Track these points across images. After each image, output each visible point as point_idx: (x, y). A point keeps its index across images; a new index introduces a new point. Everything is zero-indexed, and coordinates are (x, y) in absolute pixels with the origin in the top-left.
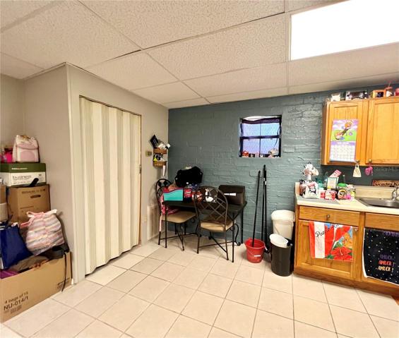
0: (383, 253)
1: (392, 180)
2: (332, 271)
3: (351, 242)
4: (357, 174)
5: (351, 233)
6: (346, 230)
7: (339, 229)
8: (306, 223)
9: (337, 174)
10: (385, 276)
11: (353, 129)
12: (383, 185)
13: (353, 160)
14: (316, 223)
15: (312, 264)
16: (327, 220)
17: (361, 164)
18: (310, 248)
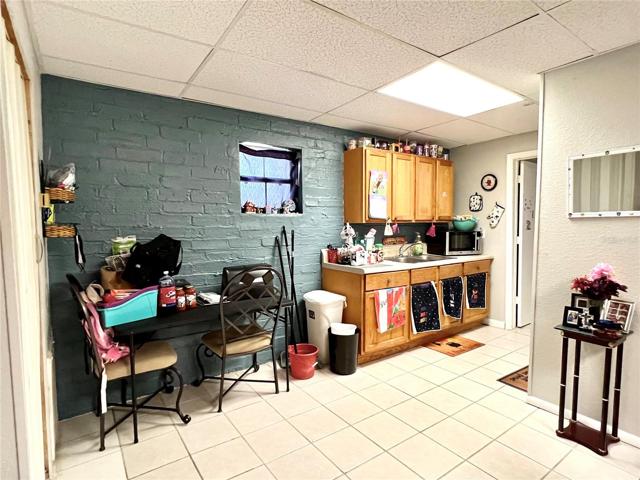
0: (423, 305)
1: (399, 237)
3: (403, 305)
4: (388, 231)
5: (404, 293)
6: (401, 292)
7: (396, 294)
8: (371, 295)
9: (373, 232)
10: (423, 327)
11: (384, 182)
12: (390, 243)
13: (386, 218)
14: (380, 292)
16: (388, 282)
17: (390, 221)
18: (376, 325)
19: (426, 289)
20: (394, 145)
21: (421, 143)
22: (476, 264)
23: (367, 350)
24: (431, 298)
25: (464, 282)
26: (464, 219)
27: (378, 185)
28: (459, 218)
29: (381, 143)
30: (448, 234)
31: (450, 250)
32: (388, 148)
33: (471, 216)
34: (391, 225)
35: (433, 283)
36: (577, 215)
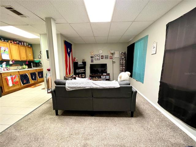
0: (24, 79)
1: (16, 64)
2: (15, 88)
3: (17, 79)
4: (11, 63)
5: (17, 77)
6: (16, 76)
7: (14, 77)
8: (5, 78)
9: (5, 63)
10: (25, 84)
11: (7, 50)
12: (14, 66)
13: (9, 59)
14: (8, 77)
15: (9, 89)
16: (11, 75)
17: (11, 60)
18: (8, 85)
19: (25, 75)
20: (10, 41)
21: (21, 42)
22: (40, 69)
23: (5, 91)
24: (27, 77)
25: (37, 73)
26: (37, 60)
27: (5, 51)
28: (35, 60)
29: (4, 40)
30: (32, 63)
31: (33, 67)
32: (7, 42)
33: (38, 60)
34: (12, 61)
35: (27, 74)
36: (48, 59)
